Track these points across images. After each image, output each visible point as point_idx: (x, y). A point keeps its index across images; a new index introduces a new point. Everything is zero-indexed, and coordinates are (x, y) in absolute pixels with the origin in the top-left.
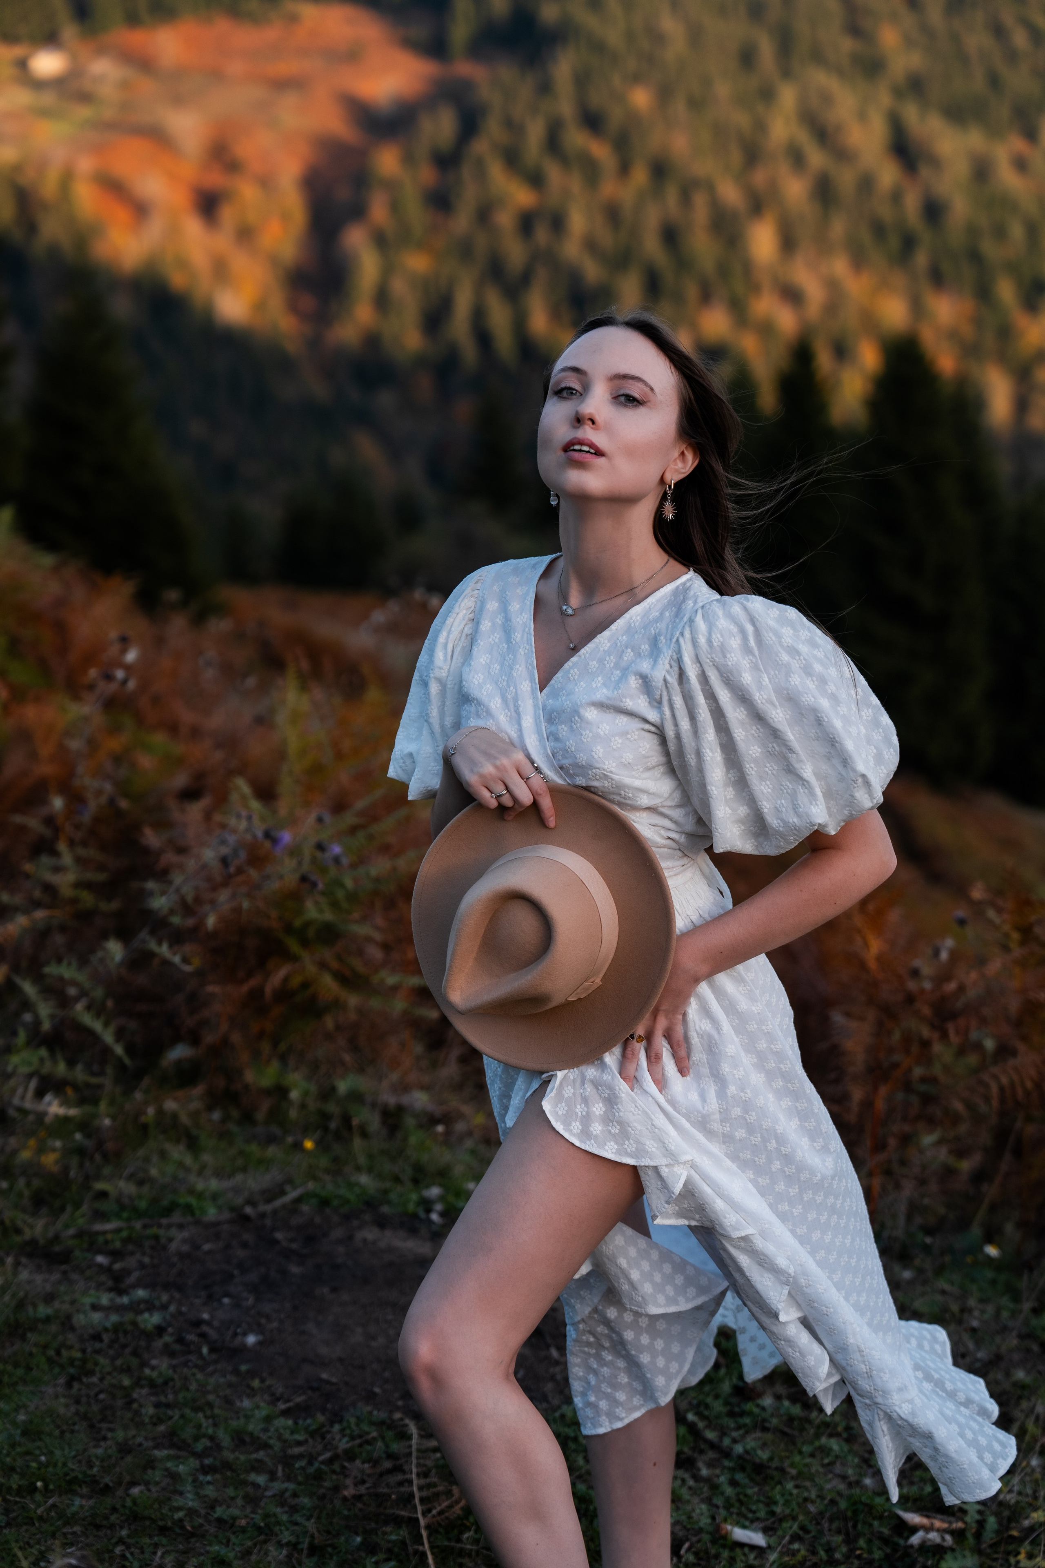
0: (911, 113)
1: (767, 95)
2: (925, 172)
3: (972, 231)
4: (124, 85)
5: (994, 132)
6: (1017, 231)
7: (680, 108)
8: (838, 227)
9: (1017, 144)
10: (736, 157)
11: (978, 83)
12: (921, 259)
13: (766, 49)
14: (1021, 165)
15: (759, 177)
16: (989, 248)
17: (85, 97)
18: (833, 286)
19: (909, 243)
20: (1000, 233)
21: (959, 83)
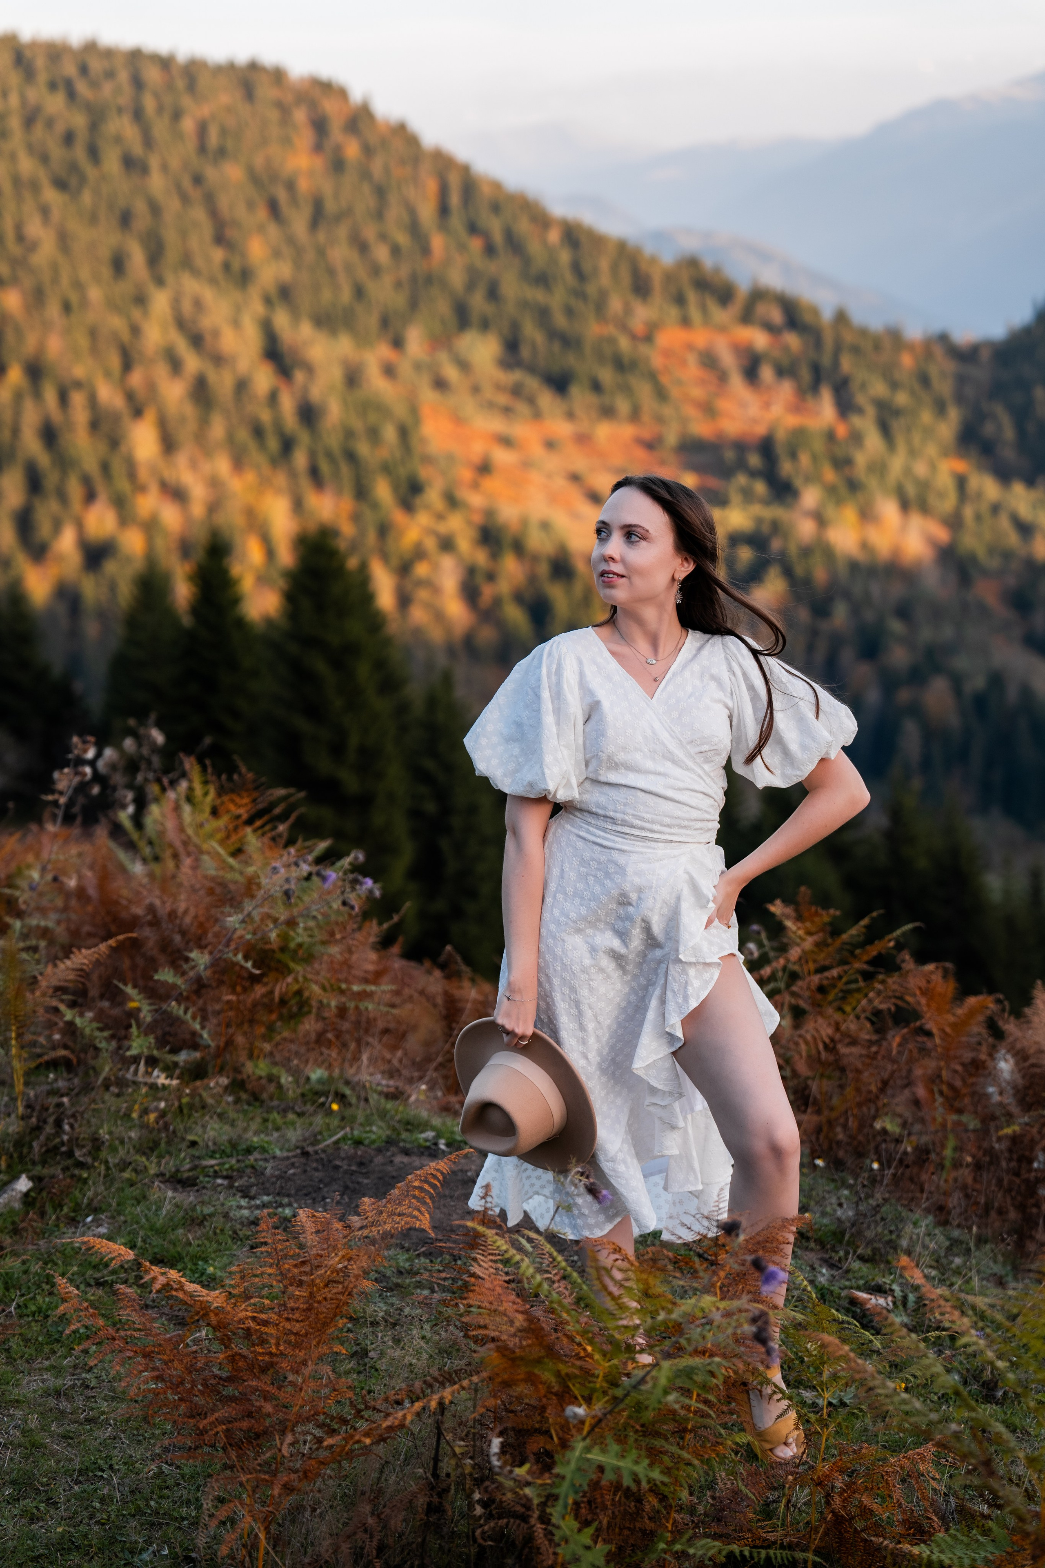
0: (281, 320)
1: (141, 300)
2: (299, 376)
3: (349, 434)
5: (362, 340)
6: (390, 434)
7: (53, 310)
8: (218, 429)
9: (384, 351)
10: (115, 361)
11: (346, 295)
12: (300, 459)
13: (137, 258)
14: (389, 371)
15: (136, 379)
16: (363, 449)
18: (214, 483)
19: (287, 445)
20: (374, 434)
21: (327, 295)
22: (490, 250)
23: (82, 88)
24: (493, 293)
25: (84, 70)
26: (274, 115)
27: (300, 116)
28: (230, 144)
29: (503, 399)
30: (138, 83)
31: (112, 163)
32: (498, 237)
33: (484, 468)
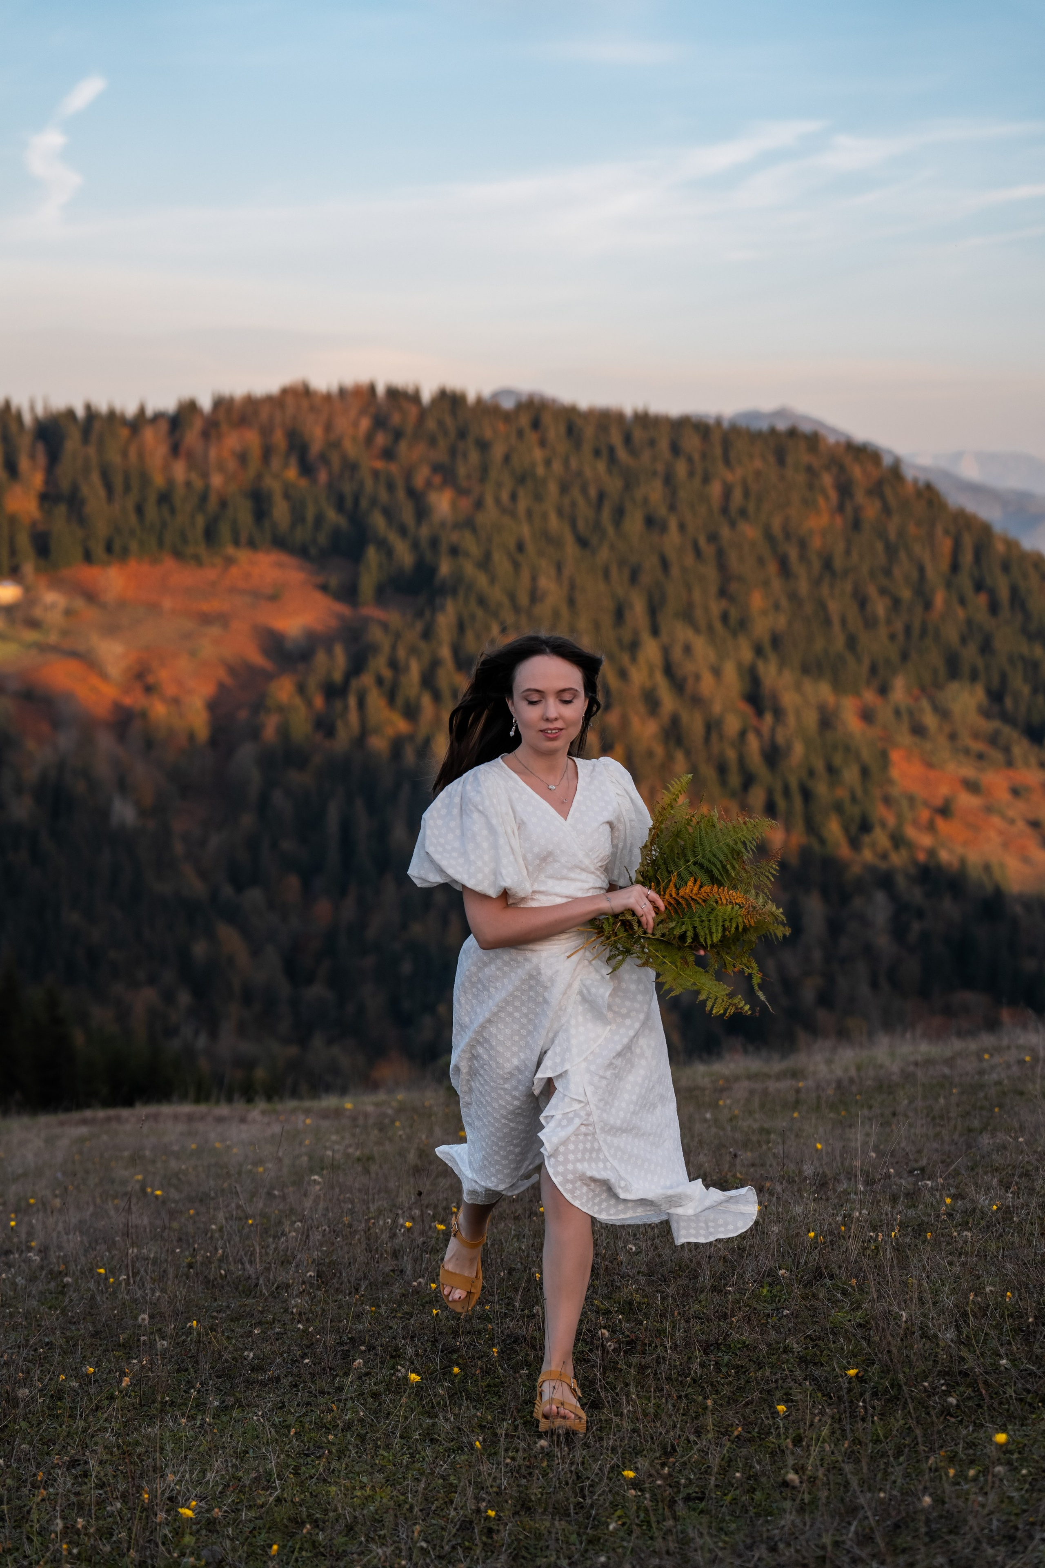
0: (769, 668)
1: (633, 647)
2: (771, 718)
3: (809, 772)
4: (69, 613)
5: (845, 688)
6: (851, 774)
9: (867, 697)
11: (838, 645)
12: (758, 795)
13: (639, 609)
14: (867, 716)
15: (613, 719)
16: (821, 788)
17: (34, 624)
19: (748, 781)
20: (834, 774)
21: (819, 645)
22: (994, 608)
23: (622, 454)
24: (986, 648)
25: (628, 439)
26: (801, 478)
27: (827, 480)
28: (751, 508)
29: (978, 746)
30: (675, 449)
31: (634, 524)
32: (1004, 594)
33: (945, 810)
